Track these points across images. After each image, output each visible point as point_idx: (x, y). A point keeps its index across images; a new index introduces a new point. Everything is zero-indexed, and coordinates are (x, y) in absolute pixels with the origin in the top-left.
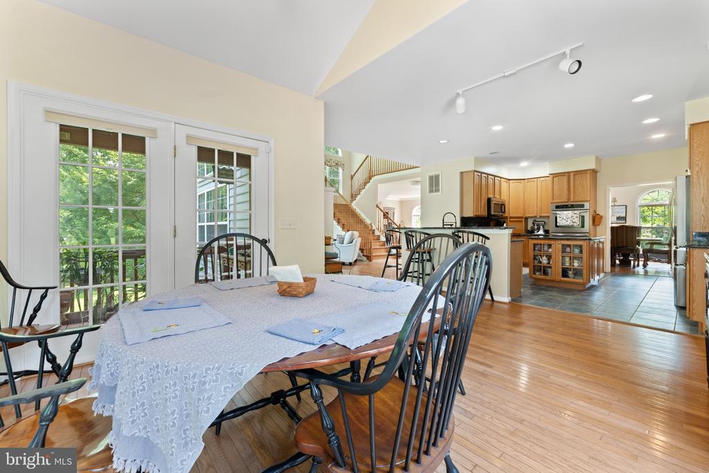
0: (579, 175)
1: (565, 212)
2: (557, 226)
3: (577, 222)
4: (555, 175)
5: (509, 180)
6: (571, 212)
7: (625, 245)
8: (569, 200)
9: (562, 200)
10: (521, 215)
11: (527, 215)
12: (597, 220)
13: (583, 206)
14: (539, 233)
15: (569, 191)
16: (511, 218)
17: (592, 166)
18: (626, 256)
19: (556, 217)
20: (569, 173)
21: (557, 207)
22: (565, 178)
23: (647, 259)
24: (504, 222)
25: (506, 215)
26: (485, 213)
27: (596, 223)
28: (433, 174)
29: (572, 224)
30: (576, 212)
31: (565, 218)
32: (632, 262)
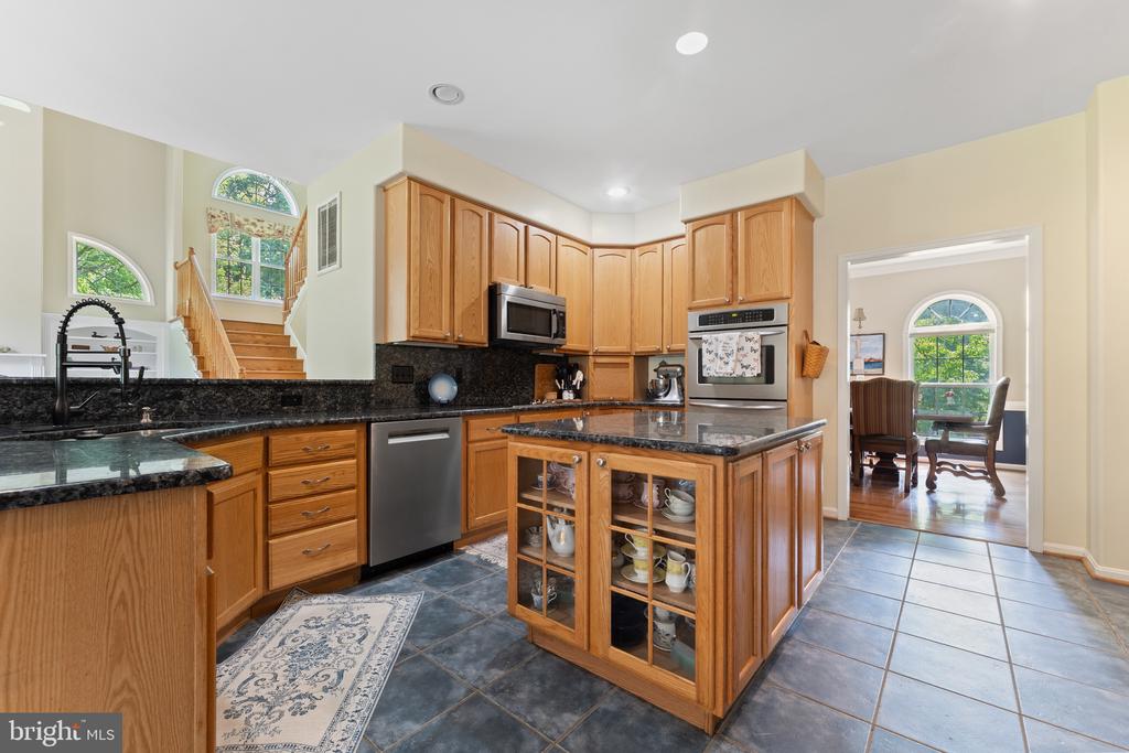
0: (760, 218)
1: (722, 336)
2: (702, 380)
3: (755, 367)
4: (698, 223)
5: (592, 247)
6: (736, 334)
7: (885, 432)
8: (734, 296)
9: (717, 299)
10: (623, 348)
11: (640, 348)
12: (811, 359)
13: (768, 315)
14: (667, 398)
15: (734, 271)
16: (603, 355)
17: (796, 187)
18: (887, 456)
19: (700, 351)
20: (733, 213)
21: (704, 320)
22: (724, 230)
23: (935, 467)
24: (577, 367)
25: (572, 342)
26: (479, 336)
27: (809, 370)
28: (325, 202)
29: (739, 372)
30: (750, 334)
31: (721, 353)
32: (902, 474)
